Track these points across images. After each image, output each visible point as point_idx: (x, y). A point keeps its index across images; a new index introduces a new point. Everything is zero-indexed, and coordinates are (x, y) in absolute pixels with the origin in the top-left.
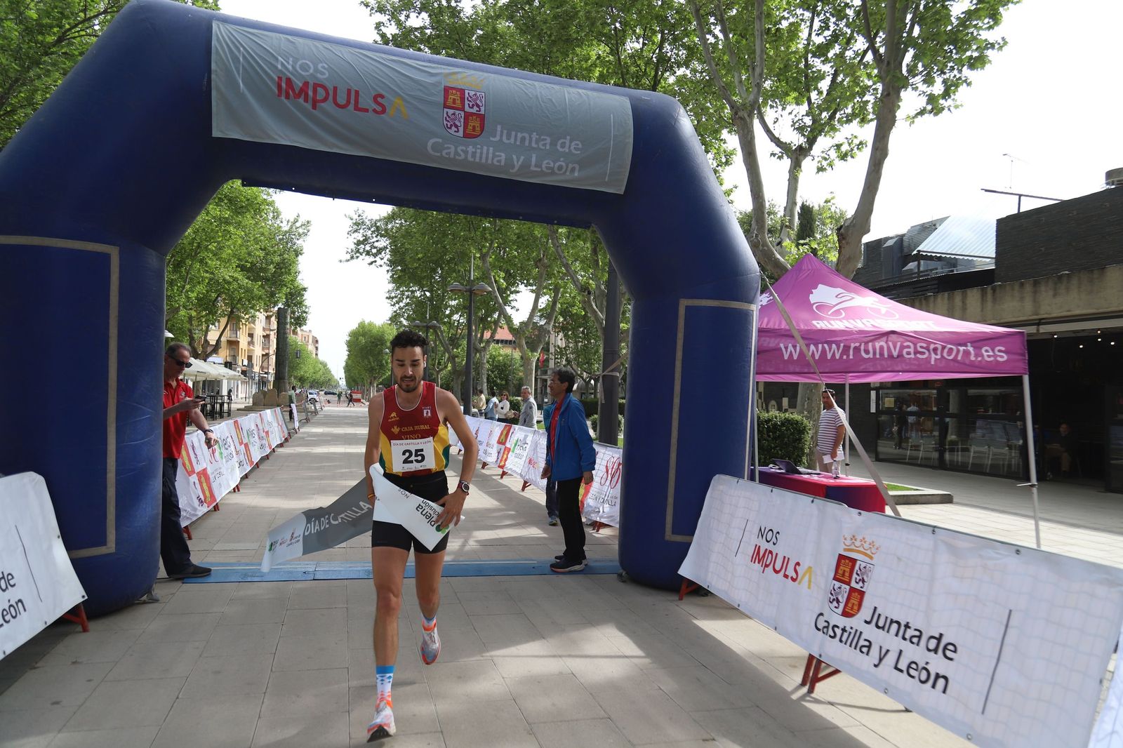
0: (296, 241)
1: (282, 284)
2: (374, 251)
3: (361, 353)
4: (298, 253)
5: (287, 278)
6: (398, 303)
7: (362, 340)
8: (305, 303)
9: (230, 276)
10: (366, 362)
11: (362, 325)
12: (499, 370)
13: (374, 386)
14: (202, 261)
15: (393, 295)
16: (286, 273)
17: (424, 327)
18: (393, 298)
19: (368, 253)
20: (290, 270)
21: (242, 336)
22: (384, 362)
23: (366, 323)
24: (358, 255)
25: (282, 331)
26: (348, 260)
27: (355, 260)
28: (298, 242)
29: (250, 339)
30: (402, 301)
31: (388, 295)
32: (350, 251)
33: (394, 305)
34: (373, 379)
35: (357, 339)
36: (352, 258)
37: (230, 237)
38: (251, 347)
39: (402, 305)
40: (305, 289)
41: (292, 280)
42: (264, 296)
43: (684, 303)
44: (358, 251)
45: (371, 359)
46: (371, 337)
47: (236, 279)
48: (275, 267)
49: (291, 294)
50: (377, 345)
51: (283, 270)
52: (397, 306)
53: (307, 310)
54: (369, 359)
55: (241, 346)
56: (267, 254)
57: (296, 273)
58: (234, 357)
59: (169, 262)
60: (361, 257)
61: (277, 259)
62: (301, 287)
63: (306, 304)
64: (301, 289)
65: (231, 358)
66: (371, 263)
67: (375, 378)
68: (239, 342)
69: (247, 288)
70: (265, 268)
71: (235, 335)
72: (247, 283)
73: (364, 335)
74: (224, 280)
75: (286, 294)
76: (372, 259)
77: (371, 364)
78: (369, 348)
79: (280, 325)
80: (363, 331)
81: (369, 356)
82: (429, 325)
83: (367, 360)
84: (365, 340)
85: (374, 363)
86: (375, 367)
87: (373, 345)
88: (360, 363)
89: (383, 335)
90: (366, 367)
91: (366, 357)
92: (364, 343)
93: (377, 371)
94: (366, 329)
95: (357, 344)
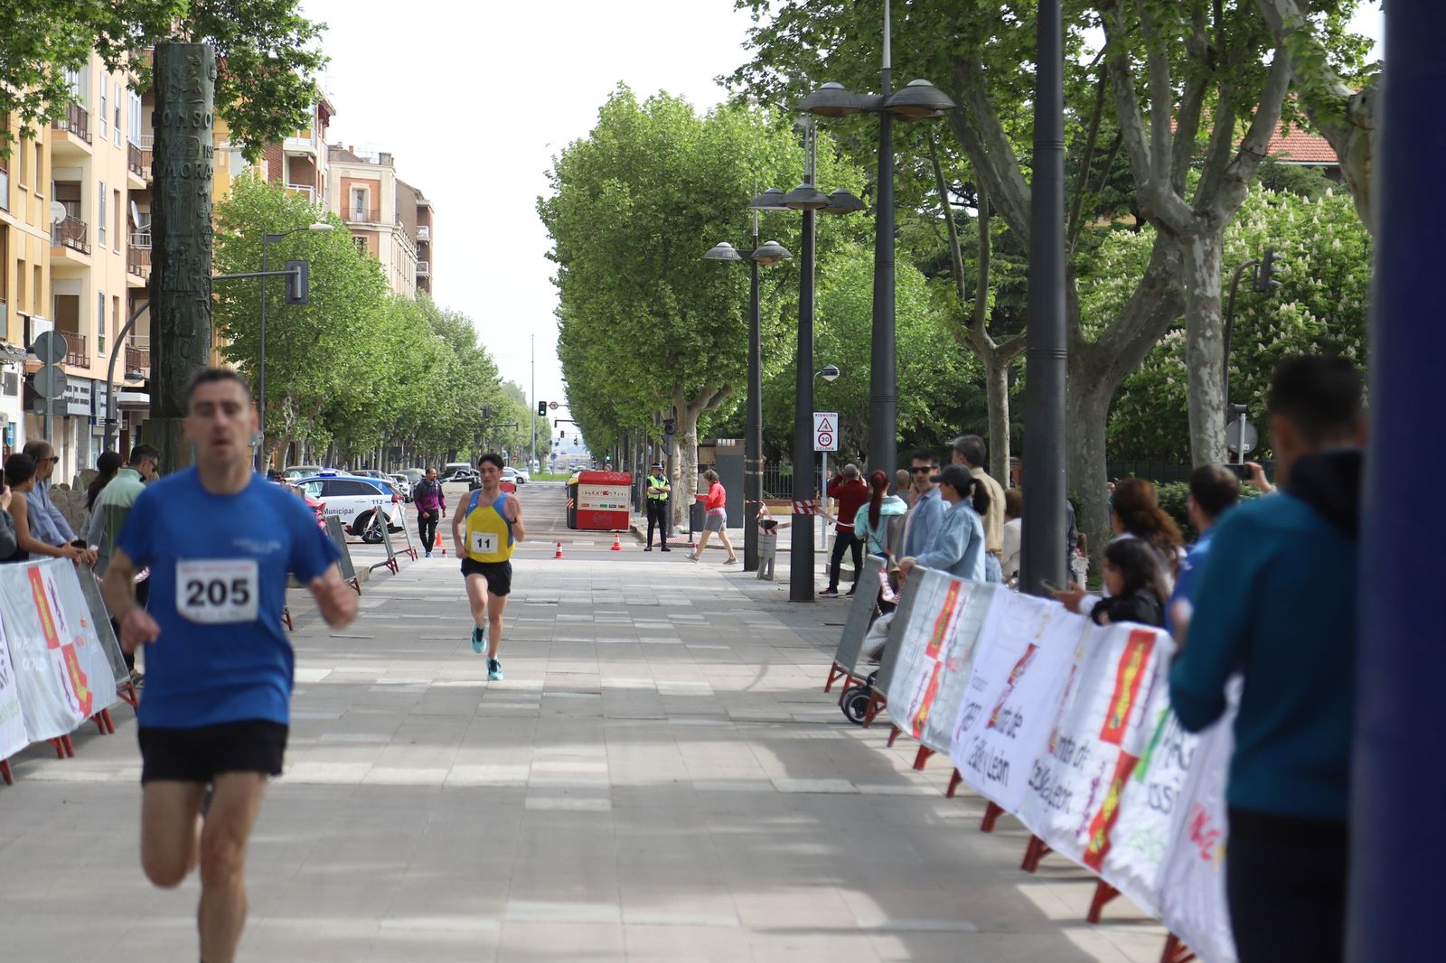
3: (617, 267)
10: (643, 310)
11: (617, 118)
13: (685, 444)
17: (865, 111)
21: (19, 200)
22: (736, 311)
23: (640, 100)
25: (178, 166)
29: (60, 212)
34: (680, 402)
35: (595, 193)
38: (72, 255)
45: (671, 300)
46: (666, 177)
50: (698, 220)
53: (308, 48)
54: (659, 299)
55: (17, 246)
63: (303, 16)
67: (693, 399)
77: (668, 325)
78: (657, 237)
79: (166, 134)
80: (621, 148)
81: (656, 285)
82: (890, 101)
83: (644, 304)
84: (633, 193)
85: (684, 318)
86: (688, 338)
87: (676, 225)
88: (613, 321)
89: (729, 163)
90: (645, 343)
91: (641, 286)
92: (629, 214)
93: (704, 359)
94: (640, 139)
95: (597, 220)
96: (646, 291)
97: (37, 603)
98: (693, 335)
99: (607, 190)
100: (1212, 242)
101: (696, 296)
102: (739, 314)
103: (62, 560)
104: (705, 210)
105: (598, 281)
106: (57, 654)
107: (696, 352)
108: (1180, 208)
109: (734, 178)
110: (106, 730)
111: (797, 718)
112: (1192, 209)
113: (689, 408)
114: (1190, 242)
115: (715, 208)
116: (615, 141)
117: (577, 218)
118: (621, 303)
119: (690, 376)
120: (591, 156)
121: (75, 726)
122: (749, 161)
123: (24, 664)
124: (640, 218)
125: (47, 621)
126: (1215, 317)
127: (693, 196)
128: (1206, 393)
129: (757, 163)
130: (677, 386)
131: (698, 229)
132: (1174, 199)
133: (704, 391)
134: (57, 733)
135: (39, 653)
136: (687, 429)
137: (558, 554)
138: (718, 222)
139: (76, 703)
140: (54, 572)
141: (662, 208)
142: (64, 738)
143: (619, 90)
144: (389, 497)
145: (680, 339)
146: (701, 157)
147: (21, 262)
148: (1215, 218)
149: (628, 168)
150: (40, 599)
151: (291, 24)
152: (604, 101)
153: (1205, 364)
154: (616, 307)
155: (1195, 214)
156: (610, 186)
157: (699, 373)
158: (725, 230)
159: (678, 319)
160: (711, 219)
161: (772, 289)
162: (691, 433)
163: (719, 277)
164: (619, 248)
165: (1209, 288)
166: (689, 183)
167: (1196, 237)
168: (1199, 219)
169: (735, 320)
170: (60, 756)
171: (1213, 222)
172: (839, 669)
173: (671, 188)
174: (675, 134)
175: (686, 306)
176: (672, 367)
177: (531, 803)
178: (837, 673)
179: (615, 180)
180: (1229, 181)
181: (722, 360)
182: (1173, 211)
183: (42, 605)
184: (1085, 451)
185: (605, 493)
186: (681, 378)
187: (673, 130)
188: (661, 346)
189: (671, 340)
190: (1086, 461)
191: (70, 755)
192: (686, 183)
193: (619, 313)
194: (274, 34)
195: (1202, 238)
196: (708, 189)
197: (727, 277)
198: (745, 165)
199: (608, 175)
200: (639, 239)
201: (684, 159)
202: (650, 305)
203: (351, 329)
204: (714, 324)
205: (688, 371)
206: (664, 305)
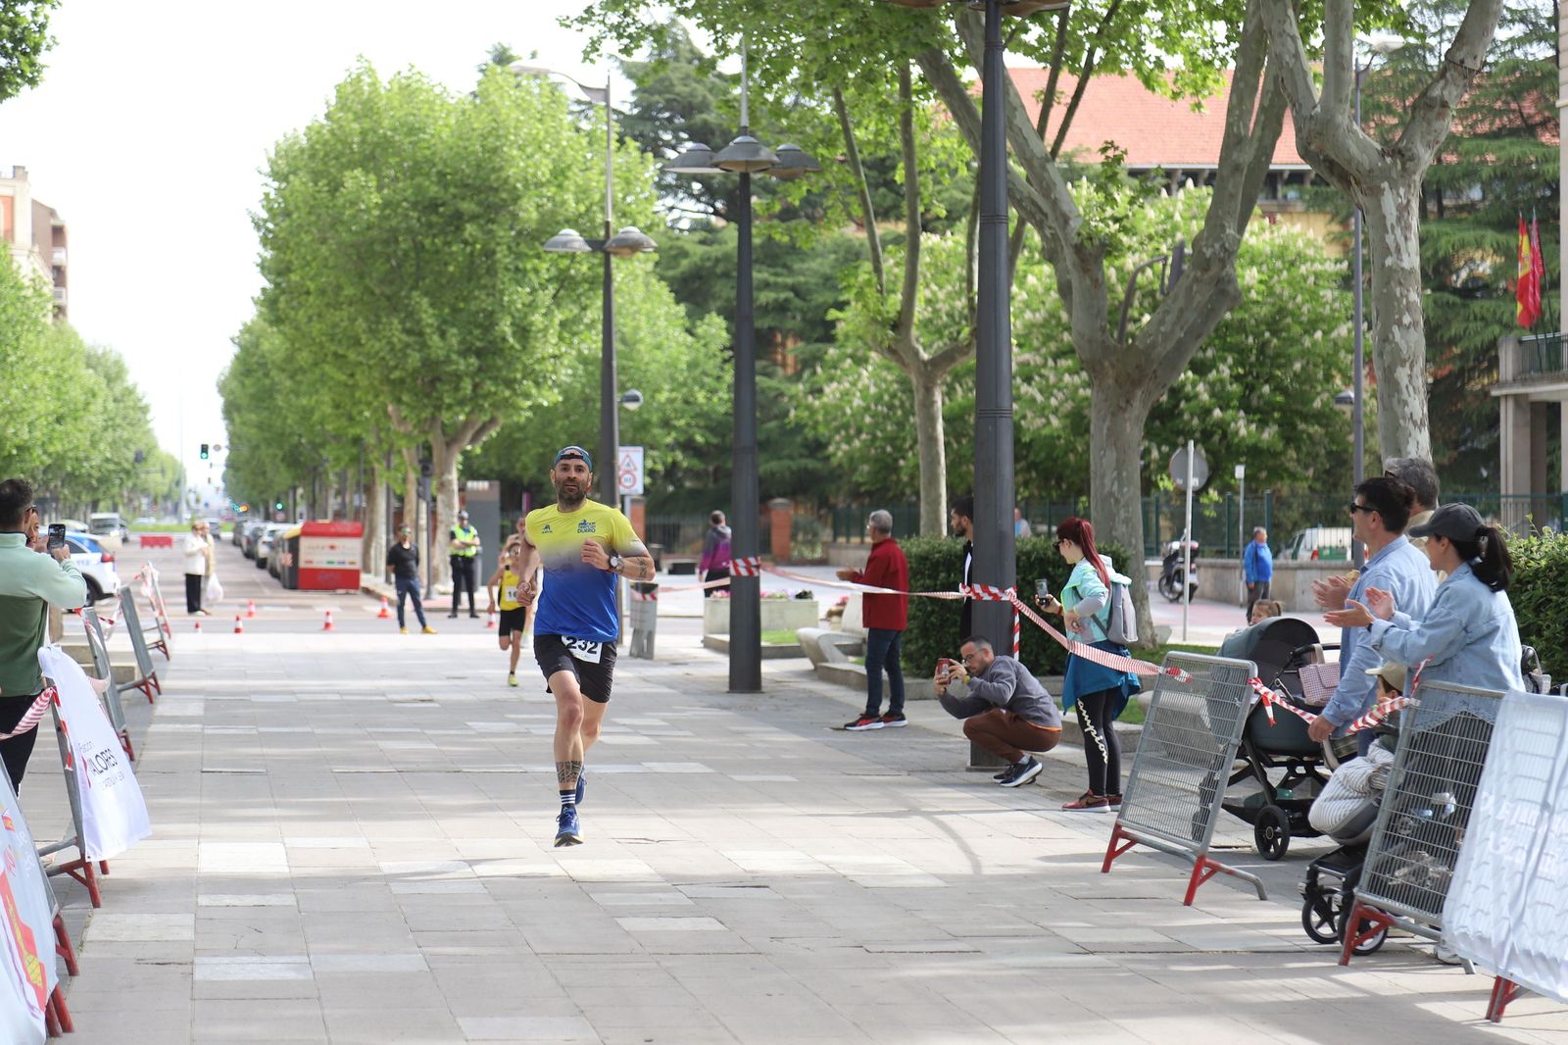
3: (359, 277)
7: (363, 189)
10: (394, 330)
11: (356, 101)
12: (1241, 352)
13: (443, 487)
22: (505, 327)
23: (384, 78)
34: (435, 439)
35: (335, 187)
45: (428, 316)
46: (416, 169)
50: (458, 219)
54: (410, 314)
67: (452, 440)
73: (372, 155)
77: (424, 346)
78: (408, 241)
80: (363, 133)
81: (408, 297)
83: (396, 321)
84: (380, 188)
85: (443, 335)
86: (448, 361)
87: (430, 225)
89: (495, 151)
90: (396, 367)
91: (389, 298)
92: (376, 213)
93: (467, 386)
94: (386, 123)
95: (337, 222)
96: (394, 305)
98: (454, 357)
99: (349, 184)
100: (1408, 192)
101: (455, 310)
102: (508, 330)
104: (468, 206)
105: (337, 295)
107: (458, 377)
108: (1363, 146)
109: (501, 168)
110: (59, 1028)
112: (1379, 148)
113: (449, 444)
114: (1376, 193)
115: (480, 203)
116: (356, 126)
117: (313, 218)
118: (367, 319)
119: (449, 407)
120: (326, 143)
122: (520, 148)
124: (387, 218)
126: (1414, 297)
127: (452, 190)
128: (1406, 403)
129: (529, 150)
130: (433, 418)
131: (459, 229)
132: (1354, 133)
133: (466, 425)
136: (446, 469)
137: (327, 625)
138: (482, 222)
141: (414, 205)
143: (359, 65)
144: (98, 556)
145: (438, 363)
146: (461, 143)
148: (1412, 159)
149: (372, 157)
153: (1403, 363)
154: (361, 324)
155: (1383, 154)
156: (353, 179)
157: (462, 403)
158: (490, 232)
159: (436, 338)
160: (474, 218)
161: (548, 301)
162: (450, 472)
163: (485, 287)
164: (362, 254)
165: (1405, 256)
166: (445, 175)
167: (1385, 185)
168: (1388, 160)
169: (504, 340)
171: (1409, 165)
172: (1125, 836)
173: (425, 181)
174: (427, 116)
175: (445, 322)
176: (428, 395)
178: (1122, 843)
179: (358, 172)
180: (1430, 107)
181: (489, 386)
182: (1354, 149)
184: (1115, 487)
185: (332, 547)
186: (438, 408)
187: (424, 112)
188: (416, 371)
189: (428, 364)
190: (1117, 501)
192: (442, 175)
193: (364, 332)
195: (1393, 186)
196: (470, 181)
197: (494, 287)
198: (515, 152)
199: (351, 165)
200: (386, 243)
201: (440, 146)
202: (402, 322)
203: (12, 359)
204: (478, 344)
205: (447, 401)
206: (419, 321)
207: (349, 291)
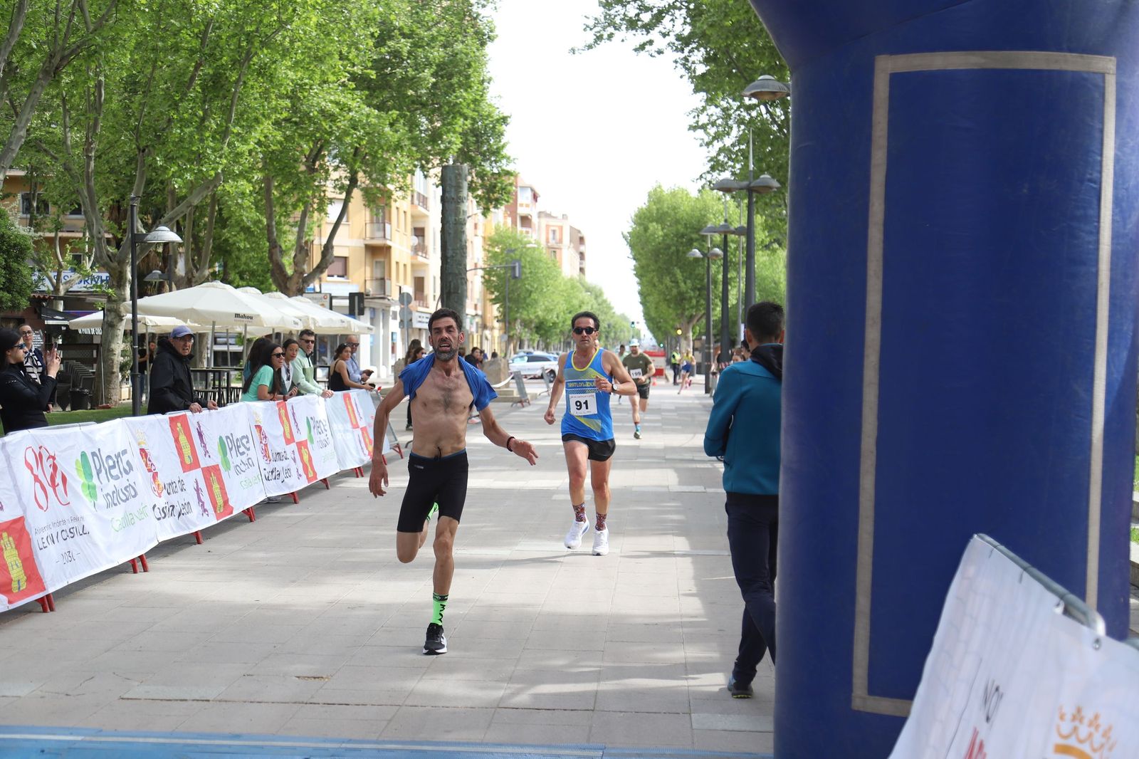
0: (481, 11)
1: (454, 111)
2: (646, 17)
3: (656, 262)
4: (483, 39)
5: (462, 96)
6: (717, 137)
7: (657, 230)
8: (504, 152)
9: (331, 102)
10: (667, 280)
11: (656, 198)
13: (686, 338)
14: (262, 71)
15: (703, 119)
16: (461, 85)
17: (743, 189)
18: (704, 127)
19: (632, 24)
20: (468, 77)
21: (396, 236)
23: (665, 189)
24: (611, 30)
25: (452, 219)
26: (590, 47)
27: (604, 44)
28: (482, 12)
29: (415, 241)
30: (728, 134)
31: (692, 122)
32: (591, 23)
33: (708, 144)
34: (684, 320)
35: (646, 229)
36: (599, 38)
37: (294, 10)
38: (420, 259)
39: (728, 141)
40: (504, 120)
41: (475, 101)
42: (407, 143)
43: (886, 66)
44: (611, 23)
45: (679, 276)
46: (677, 222)
47: (344, 108)
48: (434, 75)
49: (474, 132)
51: (455, 80)
52: (717, 145)
53: (510, 168)
54: (674, 275)
55: (395, 255)
56: (415, 45)
57: (483, 81)
58: (382, 281)
59: (192, 79)
60: (619, 35)
61: (438, 54)
62: (496, 115)
63: (508, 154)
64: (498, 121)
65: (375, 283)
66: (642, 47)
67: (690, 320)
68: (389, 248)
69: (369, 124)
70: (414, 78)
71: (381, 234)
72: (368, 116)
73: (660, 218)
74: (322, 112)
75: (464, 134)
76: (640, 37)
77: (678, 286)
78: (673, 248)
79: (446, 204)
80: (658, 209)
81: (673, 269)
82: (752, 185)
83: (668, 278)
84: (663, 229)
85: (685, 283)
86: (687, 292)
87: (682, 243)
88: (654, 285)
89: (705, 216)
90: (668, 295)
91: (666, 270)
92: (661, 238)
93: (694, 302)
94: (665, 206)
95: (647, 241)
96: (669, 272)
97: (348, 408)
98: (689, 291)
99: (651, 228)
101: (691, 274)
103: (364, 390)
104: (694, 236)
105: (649, 268)
106: (359, 432)
107: (691, 298)
109: (706, 222)
111: (696, 458)
113: (689, 323)
115: (699, 235)
116: (655, 207)
117: (638, 240)
118: (658, 277)
119: (688, 309)
120: (644, 214)
121: (366, 462)
123: (339, 436)
124: (666, 240)
125: (352, 417)
127: (689, 230)
129: (717, 215)
130: (682, 314)
133: (695, 316)
134: (357, 466)
135: (347, 431)
136: (687, 332)
139: (366, 452)
140: (358, 395)
141: (676, 235)
142: (359, 468)
145: (684, 293)
146: (692, 213)
147: (397, 263)
149: (661, 218)
150: (349, 407)
151: (503, 157)
152: (651, 189)
154: (656, 280)
156: (653, 226)
157: (692, 308)
159: (682, 284)
160: (697, 240)
162: (689, 334)
164: (657, 253)
166: (687, 224)
170: (358, 477)
173: (679, 227)
174: (681, 203)
175: (686, 278)
176: (680, 305)
177: (555, 497)
179: (654, 224)
183: (350, 410)
186: (684, 309)
187: (680, 201)
188: (675, 296)
189: (680, 293)
191: (362, 476)
192: (685, 224)
193: (657, 282)
194: (496, 162)
196: (695, 227)
198: (712, 216)
199: (652, 222)
200: (666, 249)
201: (685, 215)
202: (670, 278)
203: (545, 290)
204: (699, 286)
205: (687, 306)
206: (676, 278)
207: (653, 267)
